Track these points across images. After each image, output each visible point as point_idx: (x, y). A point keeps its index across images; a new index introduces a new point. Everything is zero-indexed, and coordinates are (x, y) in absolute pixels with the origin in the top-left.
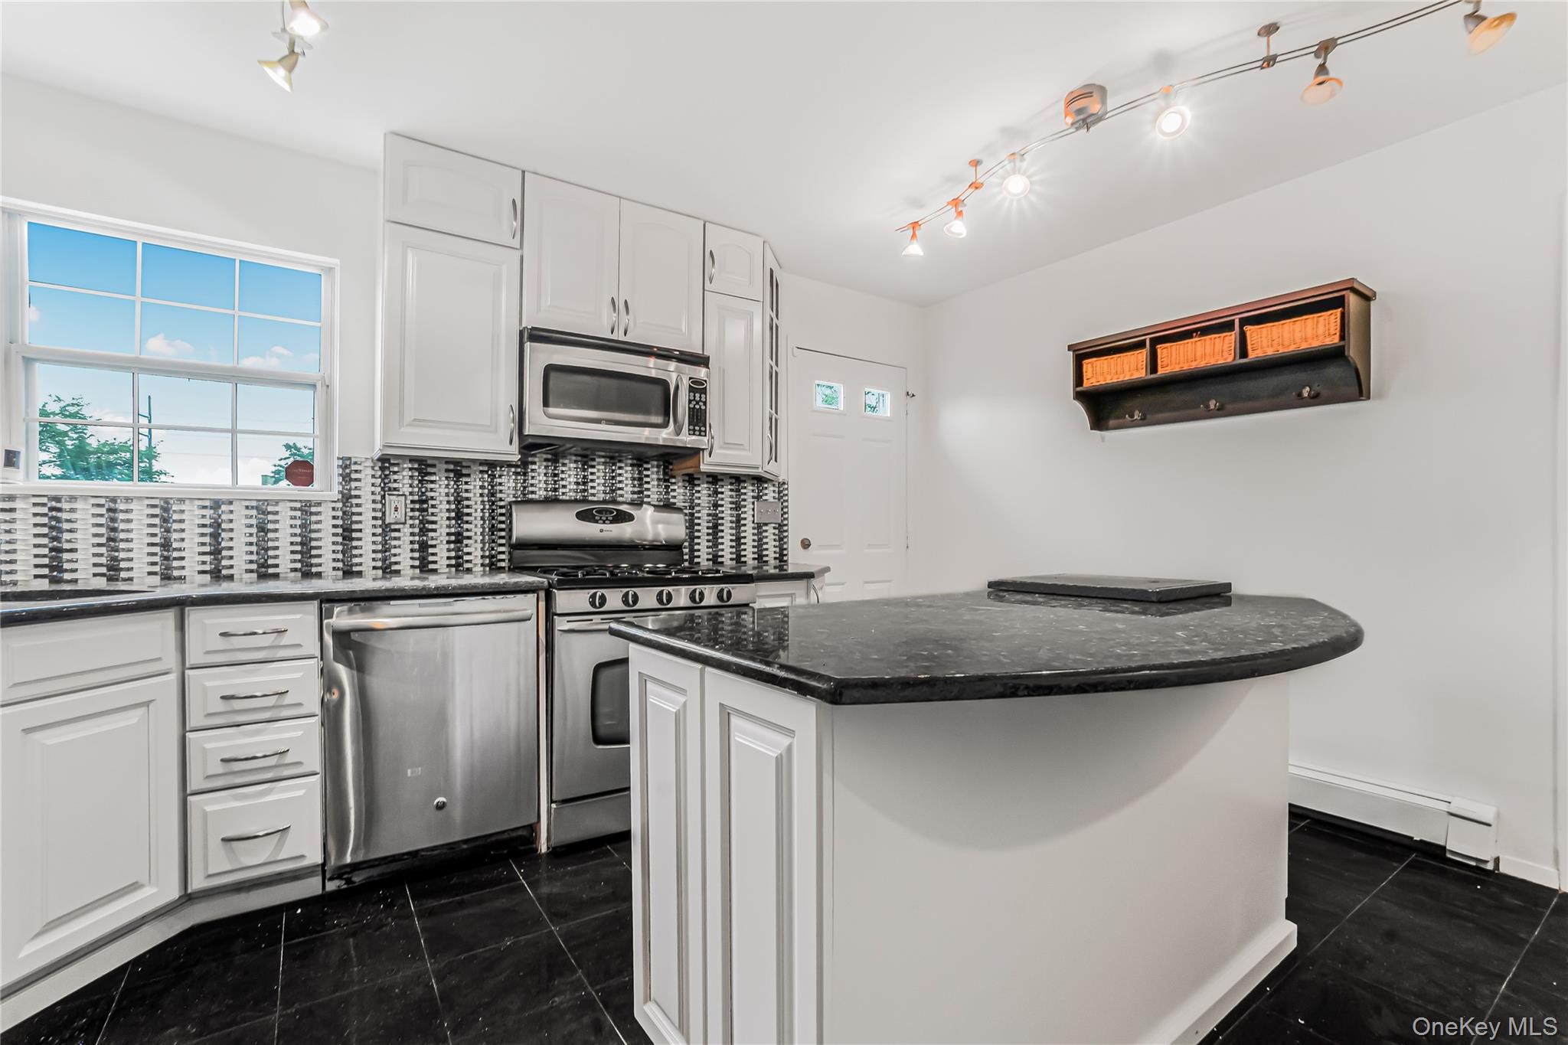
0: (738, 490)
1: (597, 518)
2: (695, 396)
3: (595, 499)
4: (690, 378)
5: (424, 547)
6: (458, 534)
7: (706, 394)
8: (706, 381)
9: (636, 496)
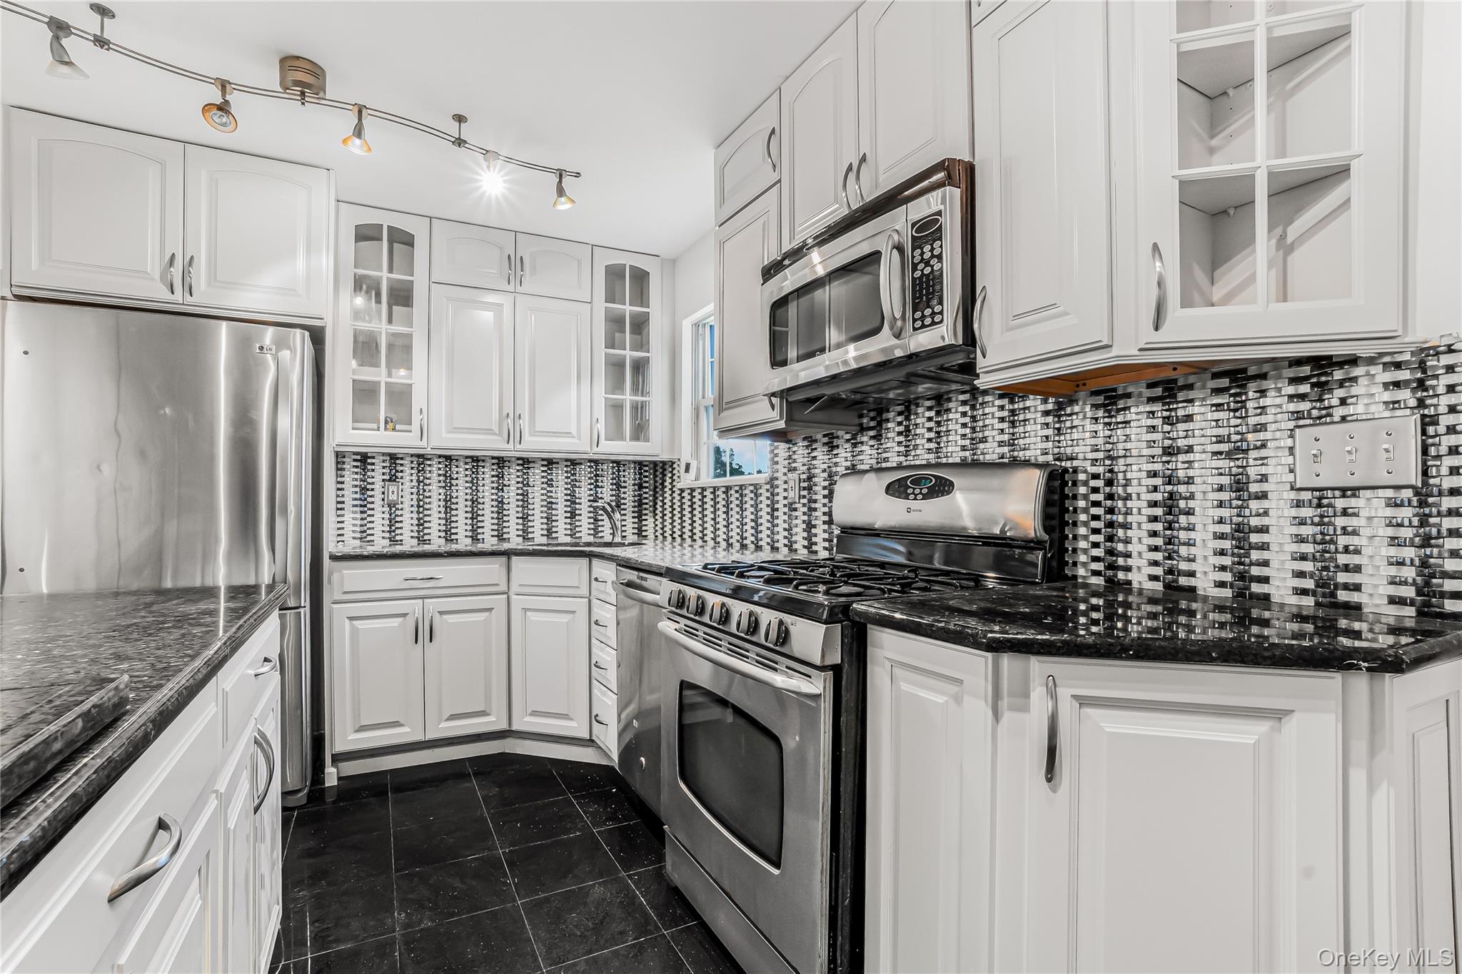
1: (909, 491)
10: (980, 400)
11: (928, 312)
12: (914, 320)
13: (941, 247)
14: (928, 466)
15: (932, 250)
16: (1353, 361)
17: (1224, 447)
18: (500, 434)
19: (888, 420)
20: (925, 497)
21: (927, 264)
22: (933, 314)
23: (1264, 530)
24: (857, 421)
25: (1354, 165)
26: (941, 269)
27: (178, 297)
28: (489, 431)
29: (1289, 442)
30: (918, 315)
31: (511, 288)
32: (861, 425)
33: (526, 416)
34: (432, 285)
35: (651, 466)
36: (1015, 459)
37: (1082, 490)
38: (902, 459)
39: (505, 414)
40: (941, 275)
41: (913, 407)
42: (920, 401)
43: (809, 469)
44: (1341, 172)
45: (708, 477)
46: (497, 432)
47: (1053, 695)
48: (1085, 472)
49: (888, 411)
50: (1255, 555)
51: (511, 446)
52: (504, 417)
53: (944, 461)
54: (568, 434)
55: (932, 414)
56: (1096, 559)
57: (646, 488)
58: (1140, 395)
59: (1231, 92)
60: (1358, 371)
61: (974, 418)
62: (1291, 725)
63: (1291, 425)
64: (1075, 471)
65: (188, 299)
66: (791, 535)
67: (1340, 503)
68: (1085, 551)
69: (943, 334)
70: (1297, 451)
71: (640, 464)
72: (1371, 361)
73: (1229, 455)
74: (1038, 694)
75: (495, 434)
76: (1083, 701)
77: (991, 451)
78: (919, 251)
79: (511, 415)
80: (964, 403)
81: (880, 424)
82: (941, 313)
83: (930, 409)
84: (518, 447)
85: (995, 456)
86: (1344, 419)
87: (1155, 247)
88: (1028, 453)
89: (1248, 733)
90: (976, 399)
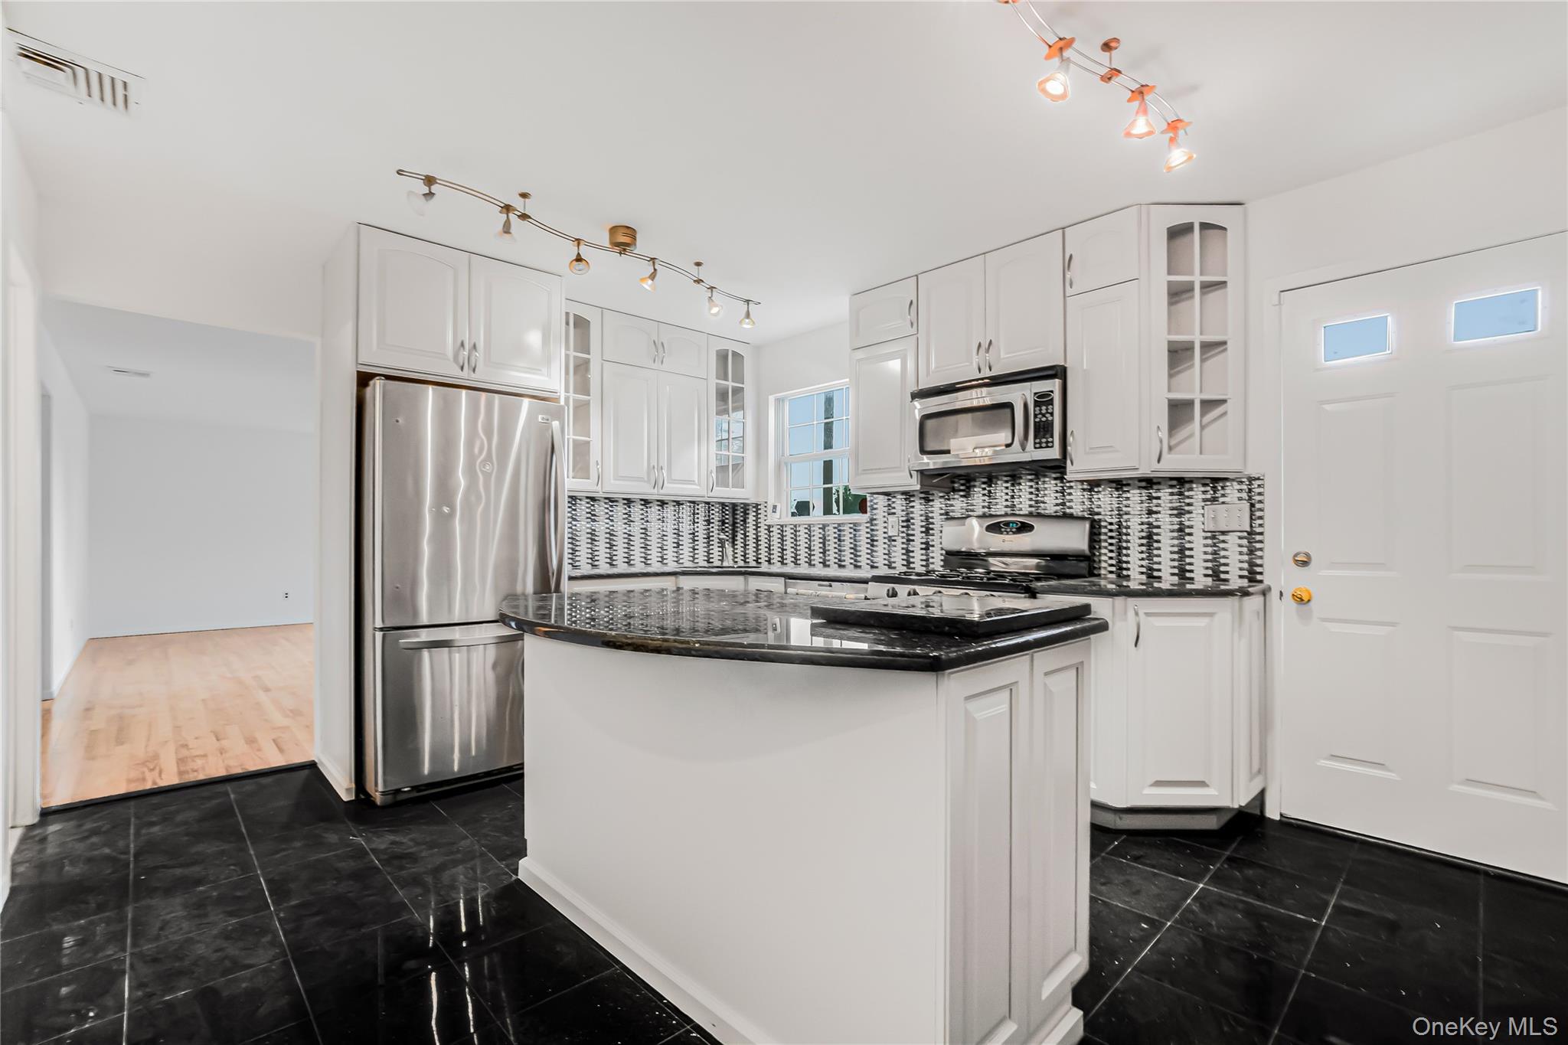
0: (1181, 494)
1: (1003, 530)
2: (1041, 410)
3: (1021, 513)
4: (1035, 394)
5: (908, 552)
6: (927, 543)
7: (1052, 404)
8: (1052, 392)
9: (1058, 508)
10: (1042, 480)
11: (1044, 440)
12: (1035, 443)
13: (1053, 409)
14: (1006, 515)
15: (1047, 409)
16: (1226, 479)
17: (1175, 512)
18: (649, 481)
19: (975, 486)
20: (1014, 533)
21: (1044, 415)
22: (1047, 442)
23: (1191, 549)
24: (951, 485)
25: (1229, 401)
26: (1052, 421)
27: (466, 374)
28: (640, 479)
29: (1202, 511)
30: (1038, 441)
31: (654, 366)
32: (953, 487)
33: (665, 467)
34: (605, 363)
35: (731, 506)
36: (1064, 513)
37: (1103, 530)
38: (986, 510)
39: (652, 465)
40: (1053, 423)
41: (994, 480)
42: (1000, 477)
43: (908, 514)
44: (1224, 401)
45: (787, 516)
46: (646, 479)
47: (1137, 614)
48: (1106, 521)
49: (975, 481)
50: (1188, 560)
51: (655, 491)
52: (651, 468)
53: (1017, 512)
54: (691, 482)
55: (1008, 485)
56: (1112, 565)
57: (727, 523)
58: (1135, 484)
59: (1180, 352)
60: (1228, 484)
61: (1038, 489)
62: (1216, 618)
63: (1203, 504)
64: (1100, 520)
65: (473, 376)
66: (890, 557)
67: (1222, 538)
68: (1105, 561)
69: (1054, 453)
70: (1206, 515)
71: (723, 505)
72: (1233, 480)
73: (1177, 516)
74: (1131, 613)
75: (645, 482)
76: (1147, 614)
77: (1050, 508)
78: (1038, 408)
79: (656, 467)
80: (1031, 480)
81: (969, 488)
82: (1052, 442)
83: (1007, 482)
84: (661, 492)
85: (1052, 511)
86: (1223, 503)
87: (1158, 427)
88: (1071, 511)
89: (1202, 622)
90: (1039, 479)
